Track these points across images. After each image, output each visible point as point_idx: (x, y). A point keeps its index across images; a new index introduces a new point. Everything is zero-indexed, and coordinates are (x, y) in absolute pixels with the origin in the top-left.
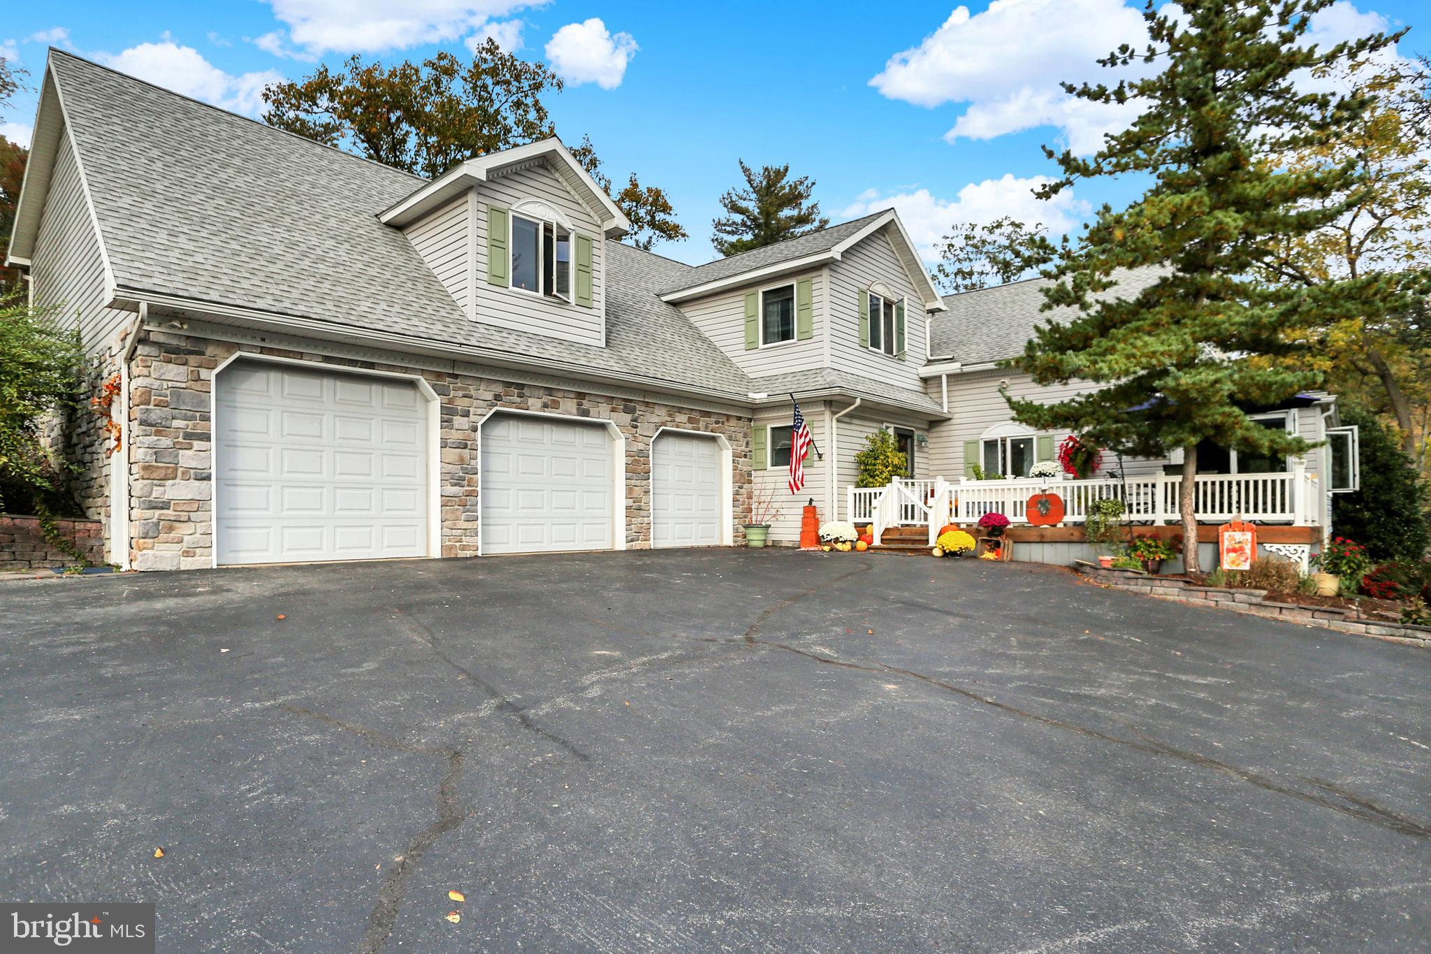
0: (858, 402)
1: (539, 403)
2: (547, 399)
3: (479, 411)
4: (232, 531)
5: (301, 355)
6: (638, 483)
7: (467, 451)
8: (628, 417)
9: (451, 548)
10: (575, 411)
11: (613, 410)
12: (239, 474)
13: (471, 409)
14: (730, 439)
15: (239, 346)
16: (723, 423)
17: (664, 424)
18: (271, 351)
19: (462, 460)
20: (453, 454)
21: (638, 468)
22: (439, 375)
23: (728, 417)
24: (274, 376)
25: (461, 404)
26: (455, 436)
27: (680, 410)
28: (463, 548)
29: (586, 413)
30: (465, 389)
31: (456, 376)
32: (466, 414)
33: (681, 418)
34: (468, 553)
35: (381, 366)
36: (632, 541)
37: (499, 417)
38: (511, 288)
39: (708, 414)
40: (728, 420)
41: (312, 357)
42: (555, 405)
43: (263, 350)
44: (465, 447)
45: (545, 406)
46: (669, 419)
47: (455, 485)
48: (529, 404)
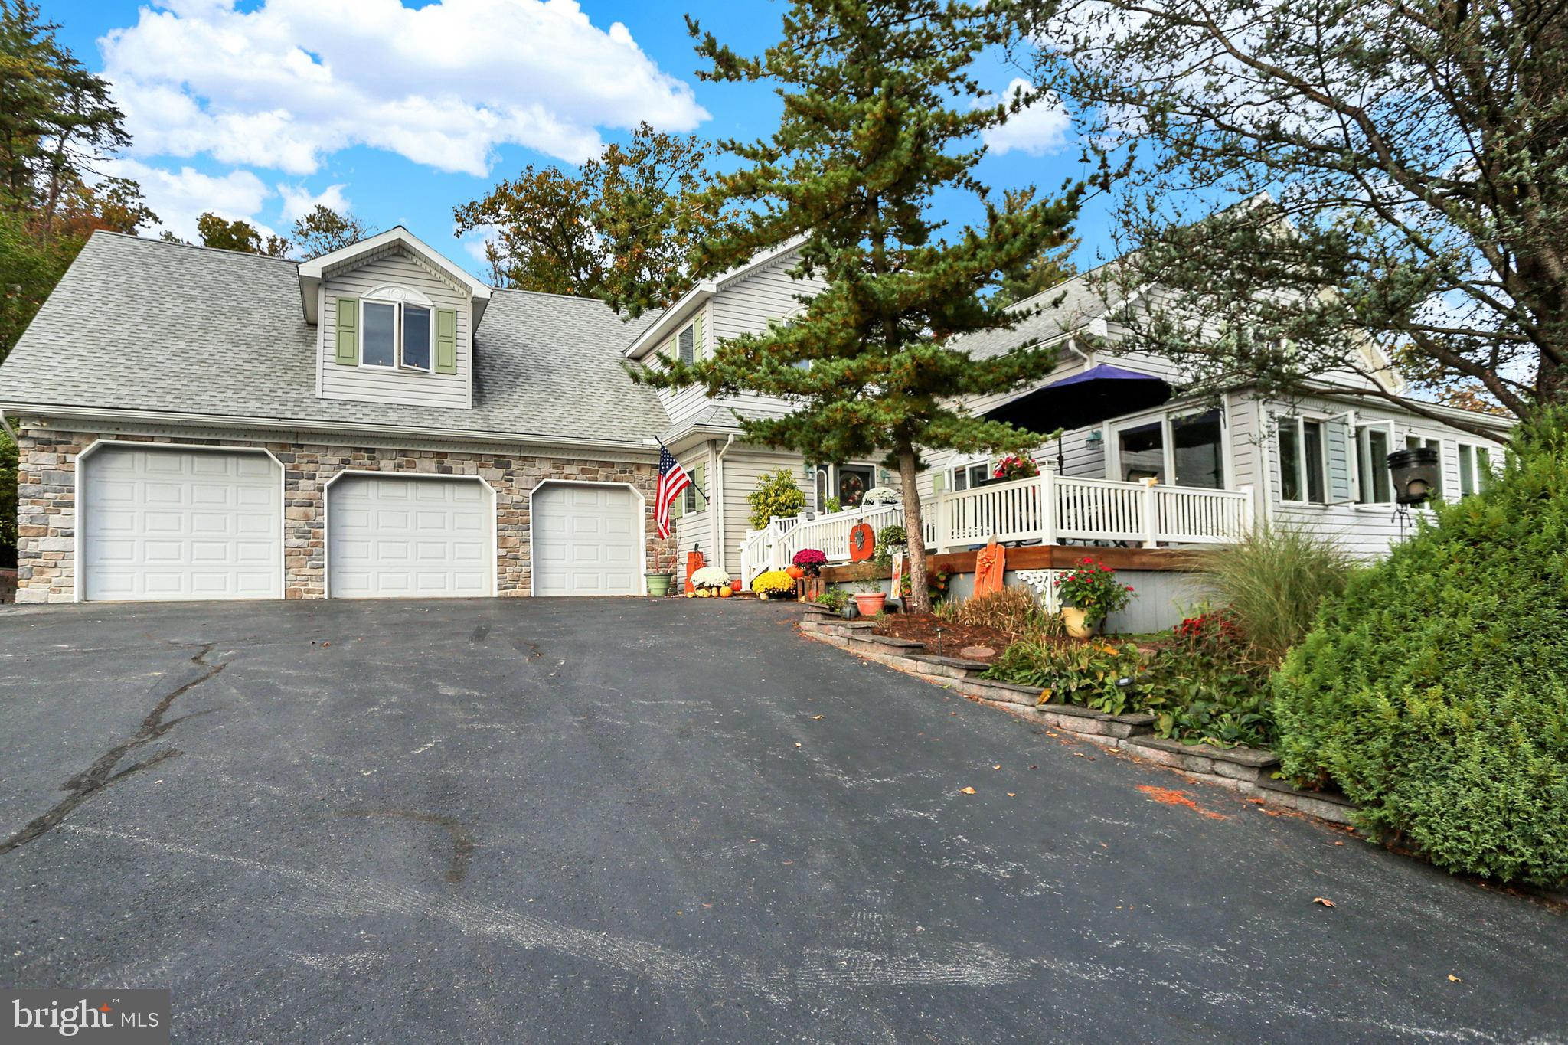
0: (731, 438)
1: (392, 464)
2: (399, 460)
3: (325, 474)
4: (102, 576)
5: (152, 439)
6: (513, 533)
7: (313, 509)
8: (500, 472)
9: (295, 591)
10: (434, 469)
11: (481, 466)
12: (108, 532)
13: (317, 473)
14: (642, 487)
15: (98, 436)
16: (631, 472)
17: (545, 476)
18: (125, 437)
19: (307, 517)
20: (296, 511)
21: (513, 520)
22: (283, 446)
23: (639, 467)
24: (139, 456)
25: (306, 469)
26: (299, 496)
27: (570, 462)
28: (308, 591)
29: (449, 470)
30: (311, 456)
31: (302, 446)
32: (313, 477)
33: (568, 469)
34: (314, 596)
35: (226, 442)
36: (506, 588)
37: (346, 478)
38: (361, 365)
39: (611, 464)
40: (638, 469)
41: (161, 439)
42: (412, 465)
43: (118, 437)
44: (311, 505)
45: (399, 466)
46: (555, 471)
47: (300, 537)
48: (381, 465)
